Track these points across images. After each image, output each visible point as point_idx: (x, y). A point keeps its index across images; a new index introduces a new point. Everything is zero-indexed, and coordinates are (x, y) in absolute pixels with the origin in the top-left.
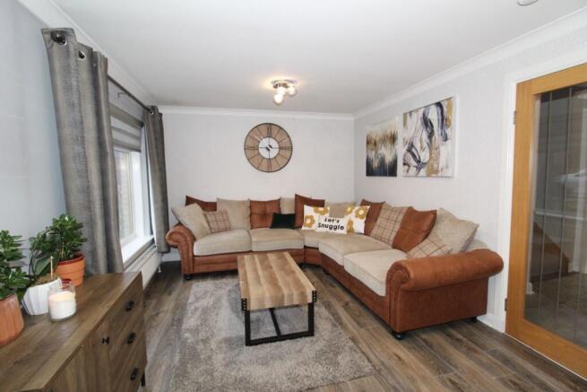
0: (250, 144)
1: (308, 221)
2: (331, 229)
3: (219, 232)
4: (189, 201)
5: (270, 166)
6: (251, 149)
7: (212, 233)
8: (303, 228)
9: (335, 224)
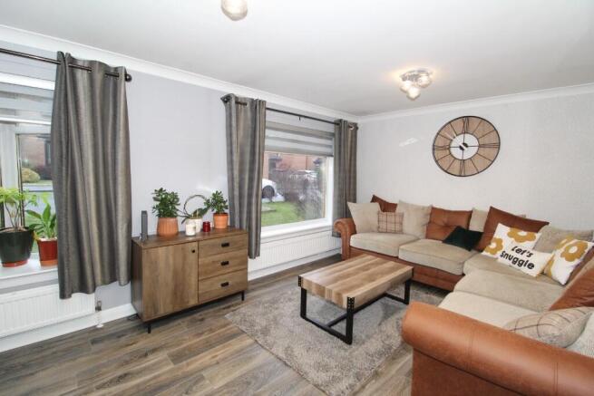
0: (440, 142)
1: (493, 245)
2: (514, 262)
3: (386, 232)
4: (375, 199)
5: (463, 170)
6: (441, 149)
7: (380, 232)
8: (484, 253)
9: (523, 257)
